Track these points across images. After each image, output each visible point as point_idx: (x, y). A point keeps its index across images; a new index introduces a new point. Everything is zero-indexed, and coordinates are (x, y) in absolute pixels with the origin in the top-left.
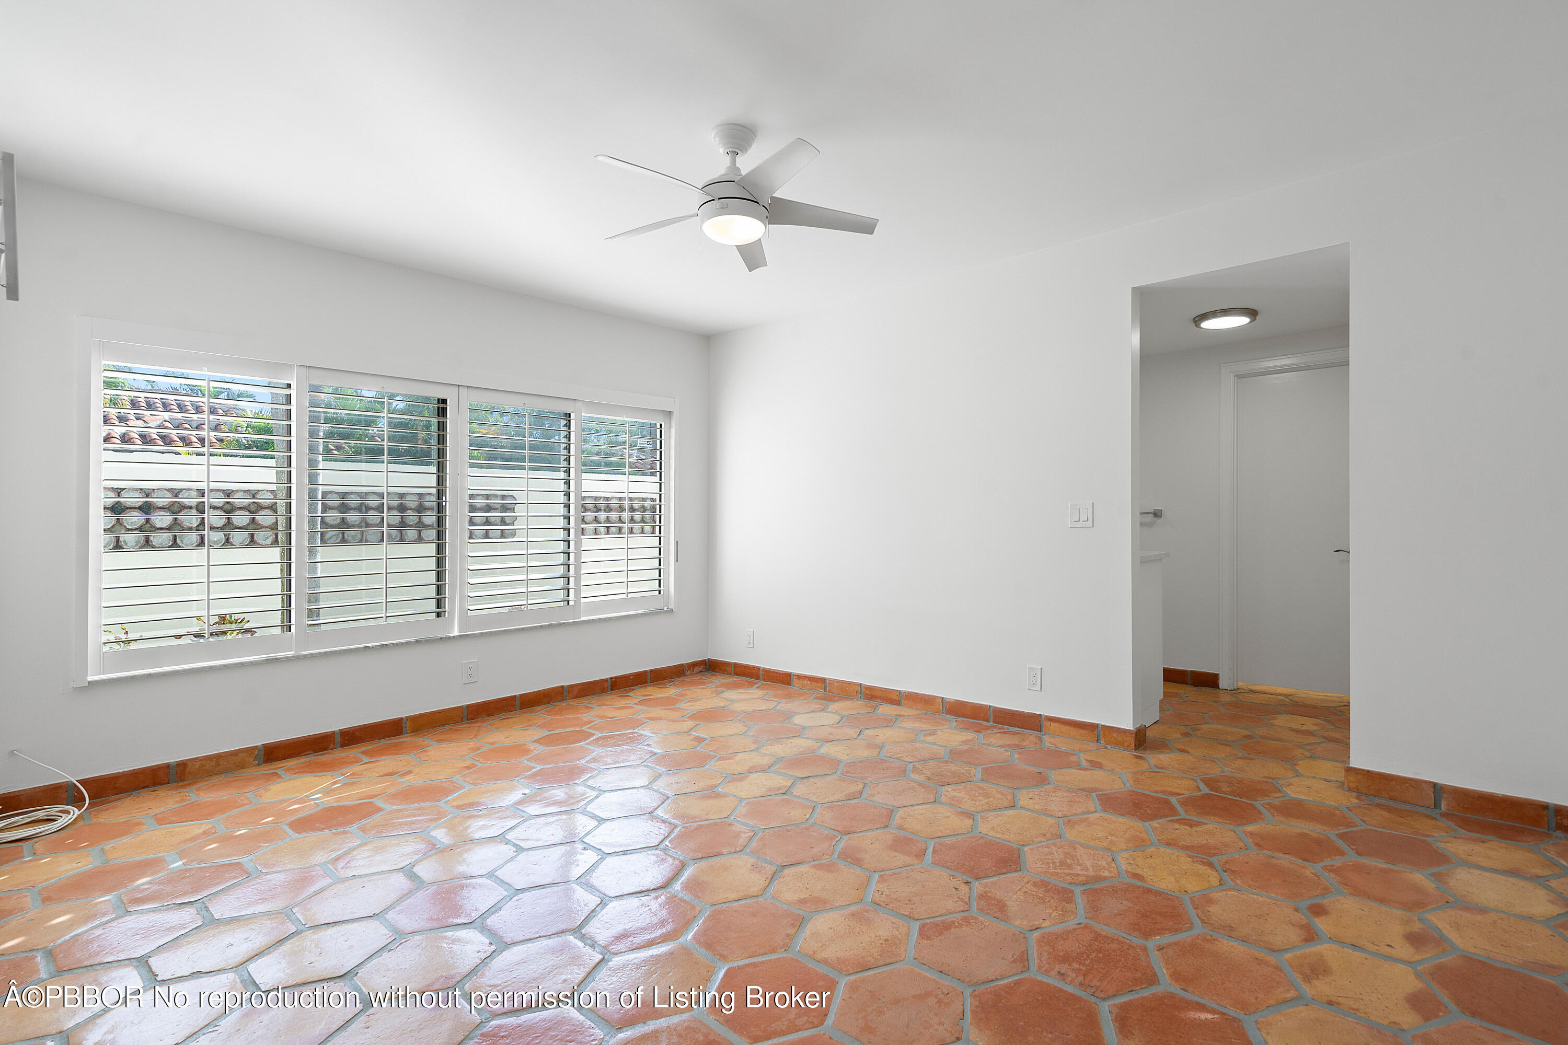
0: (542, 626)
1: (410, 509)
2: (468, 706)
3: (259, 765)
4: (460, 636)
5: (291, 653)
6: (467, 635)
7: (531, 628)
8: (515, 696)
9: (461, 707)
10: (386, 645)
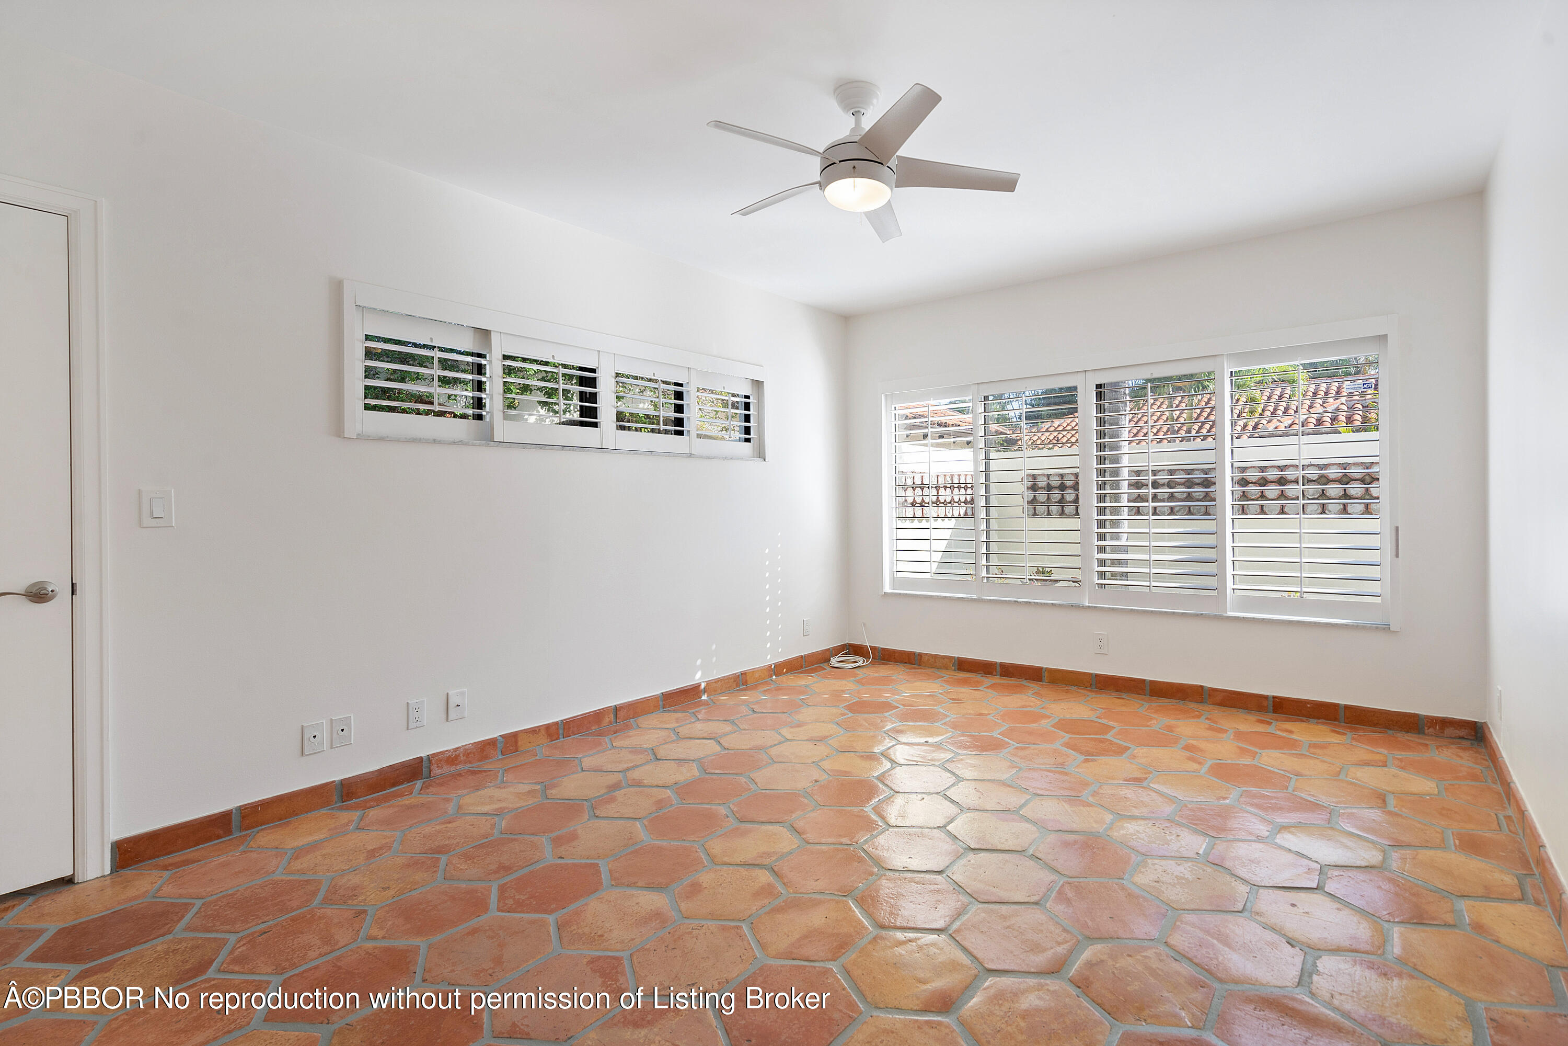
0: (1174, 612)
1: (1252, 483)
2: (1097, 675)
3: (955, 670)
4: (1089, 606)
5: (974, 596)
6: (1095, 607)
7: (1161, 613)
8: (1144, 680)
9: (1090, 674)
10: (1030, 602)
